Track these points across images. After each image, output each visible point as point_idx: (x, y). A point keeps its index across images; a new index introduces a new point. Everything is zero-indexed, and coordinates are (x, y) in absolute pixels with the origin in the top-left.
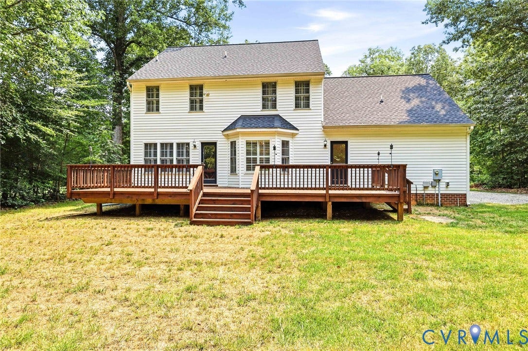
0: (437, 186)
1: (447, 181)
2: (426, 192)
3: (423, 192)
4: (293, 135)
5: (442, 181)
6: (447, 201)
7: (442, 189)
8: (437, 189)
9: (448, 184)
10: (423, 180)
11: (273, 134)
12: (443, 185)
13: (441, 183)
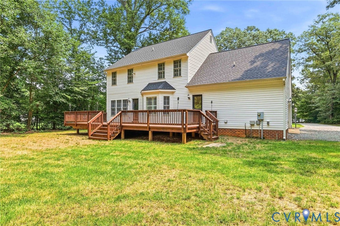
0: (261, 124)
1: (268, 120)
2: (253, 128)
3: (250, 128)
4: (173, 93)
5: (264, 120)
6: (269, 136)
7: (264, 127)
8: (261, 126)
9: (268, 123)
10: (249, 120)
11: (158, 93)
12: (265, 124)
13: (264, 122)
